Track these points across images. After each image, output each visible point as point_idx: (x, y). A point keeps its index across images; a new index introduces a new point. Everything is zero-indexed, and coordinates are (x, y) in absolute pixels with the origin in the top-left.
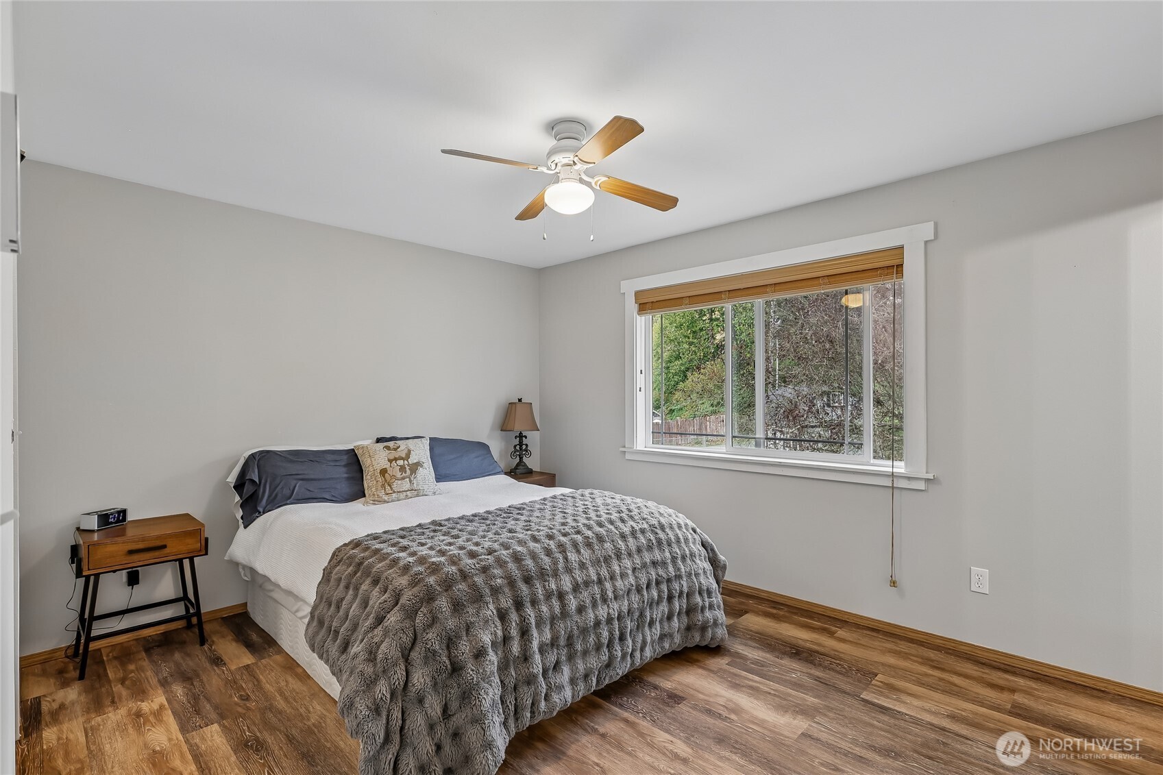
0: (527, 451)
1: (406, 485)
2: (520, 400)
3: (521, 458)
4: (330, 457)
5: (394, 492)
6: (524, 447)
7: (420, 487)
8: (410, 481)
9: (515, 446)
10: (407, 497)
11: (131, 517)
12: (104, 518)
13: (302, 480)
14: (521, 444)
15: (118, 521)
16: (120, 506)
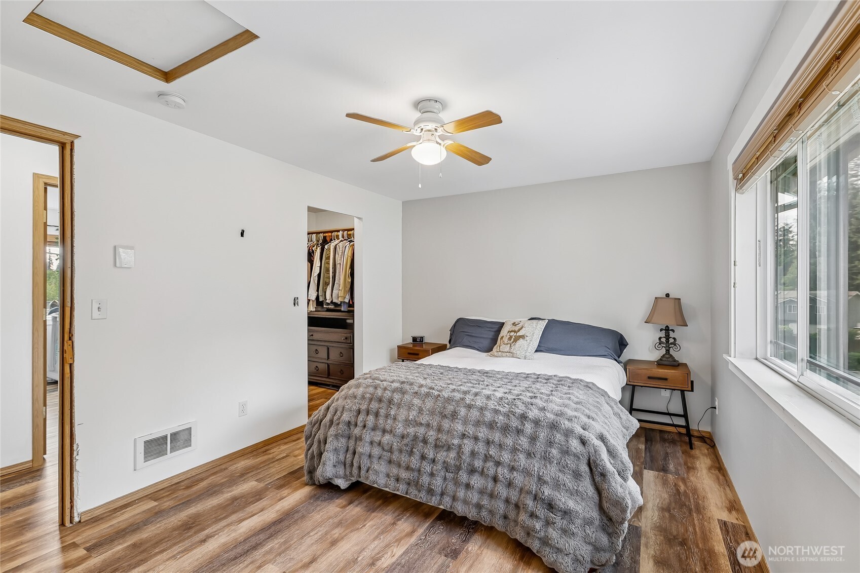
0: (675, 345)
1: (507, 348)
2: (667, 295)
3: (668, 351)
4: (490, 325)
5: (500, 351)
6: (671, 340)
7: (514, 352)
8: (511, 346)
9: (660, 338)
10: (507, 356)
11: (426, 340)
12: (414, 339)
13: (468, 335)
14: (667, 337)
15: (420, 341)
16: (421, 335)
